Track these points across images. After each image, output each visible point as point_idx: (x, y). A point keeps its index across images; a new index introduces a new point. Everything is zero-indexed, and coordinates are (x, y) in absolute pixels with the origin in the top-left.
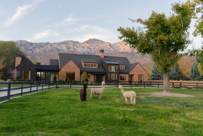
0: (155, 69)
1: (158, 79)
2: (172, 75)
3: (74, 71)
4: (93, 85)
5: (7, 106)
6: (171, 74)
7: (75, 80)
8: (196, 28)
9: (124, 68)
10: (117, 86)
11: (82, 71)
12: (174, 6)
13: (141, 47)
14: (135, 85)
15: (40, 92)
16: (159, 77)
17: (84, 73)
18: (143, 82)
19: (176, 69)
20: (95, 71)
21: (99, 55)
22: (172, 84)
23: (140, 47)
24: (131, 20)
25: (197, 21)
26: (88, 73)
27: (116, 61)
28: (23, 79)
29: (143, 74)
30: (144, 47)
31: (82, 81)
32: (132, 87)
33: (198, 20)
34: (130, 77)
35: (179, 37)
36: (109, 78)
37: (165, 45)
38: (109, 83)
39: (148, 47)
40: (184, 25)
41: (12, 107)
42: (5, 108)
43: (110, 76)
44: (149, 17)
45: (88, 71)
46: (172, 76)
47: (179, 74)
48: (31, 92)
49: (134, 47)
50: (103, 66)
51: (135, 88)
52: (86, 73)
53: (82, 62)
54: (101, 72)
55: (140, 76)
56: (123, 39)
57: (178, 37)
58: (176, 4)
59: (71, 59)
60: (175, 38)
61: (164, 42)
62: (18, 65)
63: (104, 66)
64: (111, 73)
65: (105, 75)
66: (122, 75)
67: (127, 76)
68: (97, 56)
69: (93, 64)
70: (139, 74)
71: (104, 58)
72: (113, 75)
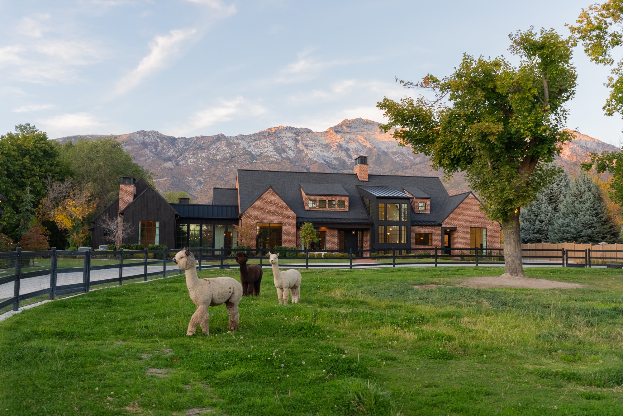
0: (529, 211)
1: (539, 241)
2: (580, 227)
3: (278, 221)
4: (332, 258)
5: (76, 303)
6: (578, 225)
7: (283, 246)
8: (612, 89)
9: (429, 206)
10: (394, 261)
11: (301, 220)
12: (515, 41)
13: (442, 150)
14: (459, 258)
15: (171, 278)
16: (541, 234)
17: (307, 226)
18: (487, 249)
19: (595, 210)
20: (340, 219)
21: (355, 173)
22: (560, 254)
23: (440, 151)
24: (402, 82)
25: (614, 70)
26: (317, 225)
27: (403, 190)
28: (139, 243)
29: (486, 224)
30: (449, 151)
31: (303, 248)
32: (438, 265)
33: (615, 66)
34: (447, 236)
35: (533, 123)
36: (381, 241)
37: (497, 147)
38: (381, 254)
39: (460, 150)
40: (552, 90)
41: (86, 306)
42: (69, 308)
43: (383, 232)
44: (455, 70)
45: (321, 218)
46: (581, 231)
47: (602, 225)
48: (145, 276)
49: (425, 152)
50: (364, 203)
51: (446, 267)
52: (311, 224)
53: (304, 195)
54: (358, 221)
55: (475, 231)
56: (392, 131)
57: (530, 125)
58: (521, 34)
59: (270, 187)
60: (522, 127)
61: (492, 139)
62: (127, 204)
63: (367, 203)
64: (386, 224)
65: (369, 229)
66: (421, 229)
67: (436, 232)
68: (348, 175)
69: (334, 198)
70: (473, 227)
71: (367, 180)
72: (394, 231)
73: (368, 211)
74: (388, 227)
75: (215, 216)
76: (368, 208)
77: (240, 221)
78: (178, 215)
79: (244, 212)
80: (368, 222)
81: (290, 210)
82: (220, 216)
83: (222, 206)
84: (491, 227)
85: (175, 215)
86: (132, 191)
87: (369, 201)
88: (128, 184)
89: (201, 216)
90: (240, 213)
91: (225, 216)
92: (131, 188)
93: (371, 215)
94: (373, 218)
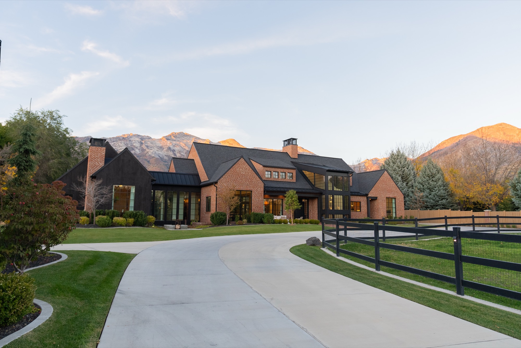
3: (249, 189)
7: (253, 211)
9: (351, 180)
20: (293, 188)
21: (286, 152)
28: (113, 209)
29: (395, 195)
36: (330, 207)
43: (331, 200)
50: (304, 175)
55: (389, 201)
59: (242, 157)
63: (310, 176)
64: (334, 193)
65: (318, 198)
66: (354, 199)
67: (363, 201)
68: (281, 153)
69: (285, 170)
70: (388, 197)
71: (297, 157)
72: (339, 200)
73: (311, 183)
74: (335, 196)
75: (180, 183)
76: (312, 180)
77: (213, 188)
78: (155, 180)
79: (219, 179)
80: (317, 192)
81: (258, 179)
82: (184, 184)
83: (184, 174)
84: (398, 197)
85: (152, 180)
86: (104, 154)
87: (314, 173)
88: (99, 146)
89: (167, 183)
90: (205, 181)
91: (189, 184)
92: (102, 151)
93: (317, 186)
94: (320, 188)
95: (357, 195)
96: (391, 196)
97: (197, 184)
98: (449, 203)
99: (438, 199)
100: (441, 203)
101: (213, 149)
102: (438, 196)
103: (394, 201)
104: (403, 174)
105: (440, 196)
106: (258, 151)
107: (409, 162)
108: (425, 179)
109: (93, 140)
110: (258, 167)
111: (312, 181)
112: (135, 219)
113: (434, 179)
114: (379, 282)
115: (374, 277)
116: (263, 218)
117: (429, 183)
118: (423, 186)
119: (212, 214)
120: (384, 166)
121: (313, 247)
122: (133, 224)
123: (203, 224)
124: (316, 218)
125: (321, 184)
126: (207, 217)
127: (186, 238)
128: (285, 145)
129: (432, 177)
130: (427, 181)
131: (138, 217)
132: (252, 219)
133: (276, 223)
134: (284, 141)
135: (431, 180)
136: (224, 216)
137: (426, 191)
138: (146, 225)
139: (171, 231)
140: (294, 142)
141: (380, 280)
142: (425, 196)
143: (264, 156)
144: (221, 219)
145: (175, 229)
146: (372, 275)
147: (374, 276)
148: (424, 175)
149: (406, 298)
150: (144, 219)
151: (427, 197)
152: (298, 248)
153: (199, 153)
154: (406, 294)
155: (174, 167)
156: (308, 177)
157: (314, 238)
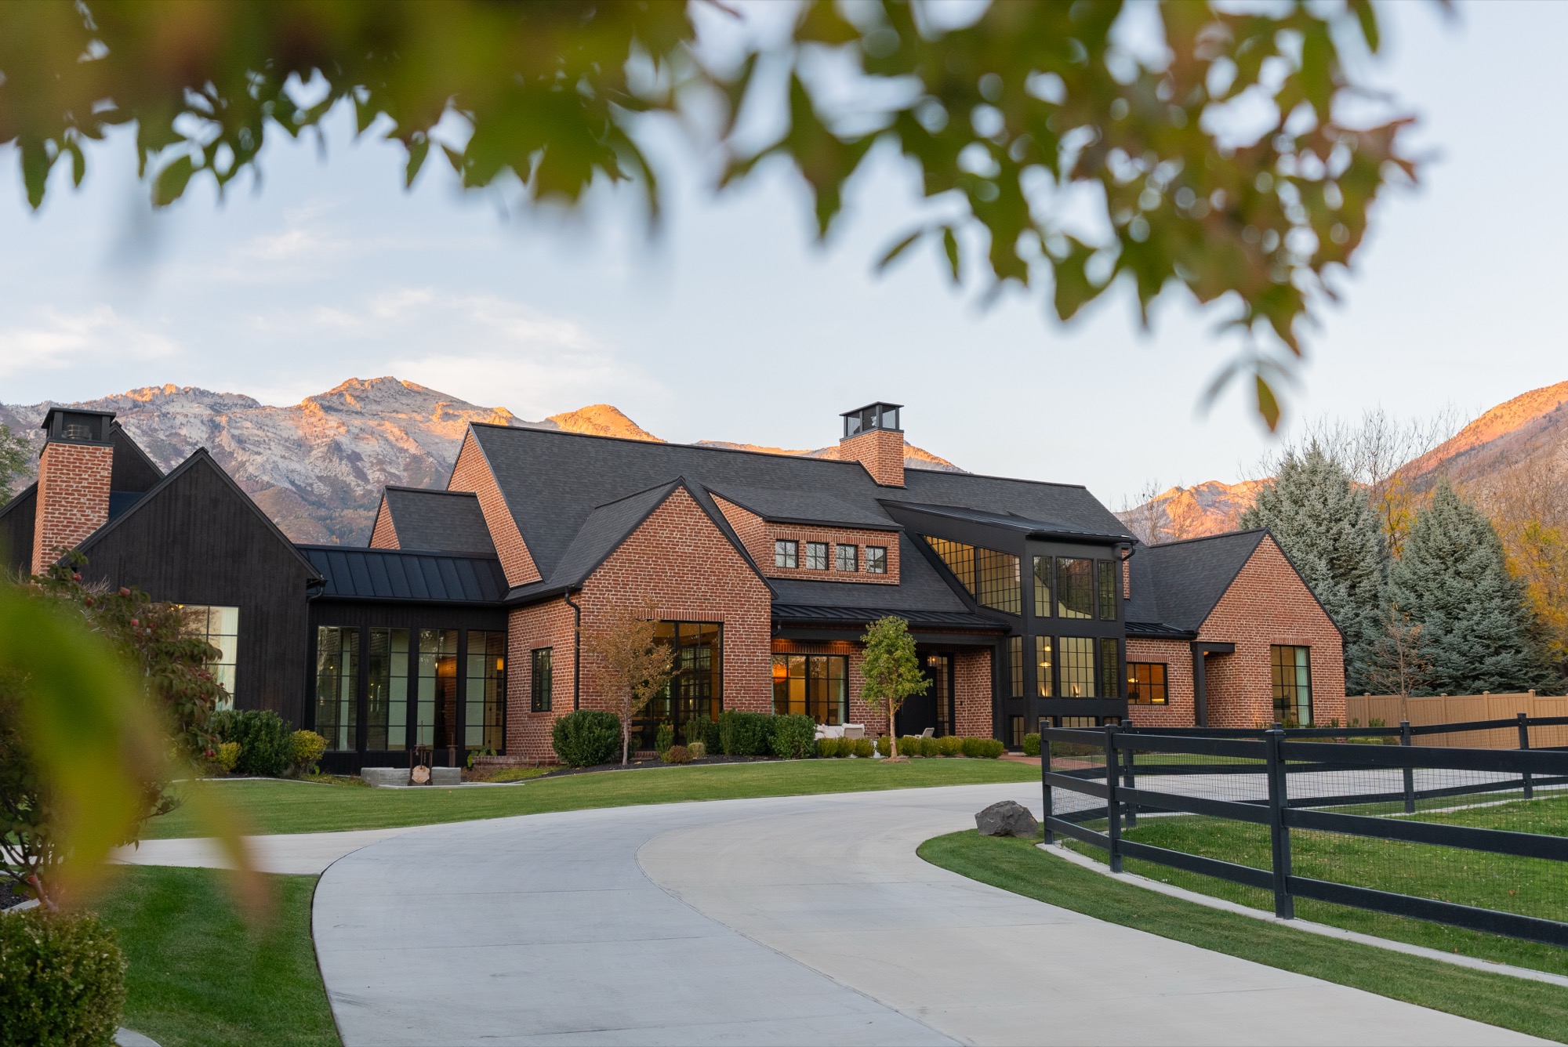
3: (710, 614)
7: (729, 707)
17: (895, 630)
21: (856, 459)
29: (1306, 633)
43: (1048, 658)
55: (1282, 657)
59: (681, 482)
63: (954, 558)
64: (1057, 629)
65: (991, 648)
66: (1139, 651)
67: (1177, 658)
68: (837, 466)
69: (855, 536)
70: (1277, 642)
71: (901, 483)
72: (1078, 654)
73: (962, 586)
74: (1063, 640)
75: (423, 595)
76: (966, 575)
77: (561, 612)
78: (322, 584)
79: (587, 576)
80: (988, 624)
81: (748, 573)
82: (439, 596)
83: (436, 557)
84: (1320, 644)
85: (308, 580)
86: (105, 473)
87: (975, 548)
88: (84, 441)
89: (365, 593)
90: (523, 583)
91: (457, 596)
92: (100, 461)
93: (986, 600)
94: (1001, 608)
95: (1153, 638)
96: (1291, 638)
97: (492, 598)
98: (1526, 666)
99: (1481, 649)
100: (1494, 664)
101: (555, 450)
102: (1480, 637)
103: (1301, 659)
104: (1336, 549)
105: (1489, 638)
106: (740, 458)
107: (1358, 499)
108: (1428, 569)
109: (58, 417)
110: (746, 524)
111: (967, 581)
112: (242, 745)
113: (1461, 567)
114: (1301, 955)
115: (1276, 939)
116: (773, 734)
117: (1442, 585)
118: (1420, 596)
119: (558, 721)
120: (1256, 514)
121: (1005, 841)
122: (233, 766)
123: (520, 764)
124: (984, 733)
125: (1007, 592)
126: (542, 733)
127: (479, 818)
128: (851, 432)
129: (1456, 560)
130: (1435, 574)
131: (256, 738)
132: (726, 738)
133: (826, 754)
134: (847, 415)
135: (1451, 571)
136: (610, 727)
137: (1430, 616)
138: (288, 772)
139: (396, 790)
140: (888, 419)
141: (1301, 949)
142: (1428, 637)
143: (767, 478)
144: (597, 739)
145: (411, 782)
146: (1266, 932)
147: (1274, 934)
148: (1423, 553)
149: (1411, 1000)
150: (279, 745)
151: (1437, 641)
152: (947, 845)
153: (496, 469)
154: (1411, 990)
155: (392, 527)
156: (947, 561)
157: (1008, 807)
